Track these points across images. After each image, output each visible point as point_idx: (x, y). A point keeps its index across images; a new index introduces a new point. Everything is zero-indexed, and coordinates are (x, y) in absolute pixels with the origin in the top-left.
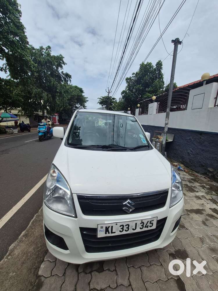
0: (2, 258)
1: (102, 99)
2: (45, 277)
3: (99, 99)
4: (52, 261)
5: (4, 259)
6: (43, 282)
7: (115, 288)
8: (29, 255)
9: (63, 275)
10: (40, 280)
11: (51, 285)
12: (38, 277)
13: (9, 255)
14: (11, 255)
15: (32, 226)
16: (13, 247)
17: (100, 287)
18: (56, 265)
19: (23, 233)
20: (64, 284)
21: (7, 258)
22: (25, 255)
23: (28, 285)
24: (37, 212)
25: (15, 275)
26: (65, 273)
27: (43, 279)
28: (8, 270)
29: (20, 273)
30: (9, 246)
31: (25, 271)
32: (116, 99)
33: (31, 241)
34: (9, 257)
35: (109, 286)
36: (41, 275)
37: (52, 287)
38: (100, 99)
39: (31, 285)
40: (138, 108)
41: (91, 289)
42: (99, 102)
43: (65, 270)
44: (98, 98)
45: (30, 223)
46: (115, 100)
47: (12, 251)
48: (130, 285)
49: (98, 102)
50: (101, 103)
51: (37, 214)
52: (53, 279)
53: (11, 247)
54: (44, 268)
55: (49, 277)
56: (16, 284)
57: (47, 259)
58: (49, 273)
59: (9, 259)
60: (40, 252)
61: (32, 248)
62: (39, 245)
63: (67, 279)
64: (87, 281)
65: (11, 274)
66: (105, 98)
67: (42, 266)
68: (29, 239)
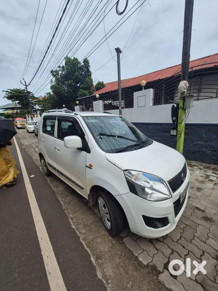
0: (105, 288)
1: (11, 92)
2: (151, 262)
3: (5, 92)
4: (142, 252)
5: (108, 287)
6: (154, 265)
7: (184, 231)
8: (122, 264)
9: (158, 251)
10: (151, 266)
11: (159, 261)
12: (147, 266)
13: (107, 281)
14: (109, 279)
15: (92, 249)
16: (101, 274)
17: (178, 237)
18: (147, 251)
19: (93, 259)
20: (164, 253)
21: (108, 284)
22: (120, 268)
23: (148, 276)
24: (79, 238)
25: (132, 283)
26: (157, 249)
27: (151, 264)
28: (122, 287)
29: (133, 278)
30: (97, 277)
31: (135, 273)
32: (32, 93)
33: (109, 257)
34: (110, 281)
35: (181, 233)
36: (147, 264)
37: (161, 261)
38: (7, 92)
39: (150, 273)
40: (77, 105)
41: (177, 242)
42: (7, 96)
43: (155, 248)
44: (3, 91)
45: (87, 249)
46: (32, 95)
47: (104, 276)
48: (186, 225)
49: (5, 97)
50: (9, 98)
51: (81, 239)
52: (156, 257)
53: (99, 276)
54: (143, 259)
55: (152, 259)
56: (141, 284)
57: (137, 254)
58: (150, 257)
59: (112, 282)
60: (126, 255)
61: (117, 259)
62: (120, 253)
63: (162, 250)
64: (171, 241)
65: (129, 285)
66: (15, 91)
67: (141, 259)
68: (105, 258)
